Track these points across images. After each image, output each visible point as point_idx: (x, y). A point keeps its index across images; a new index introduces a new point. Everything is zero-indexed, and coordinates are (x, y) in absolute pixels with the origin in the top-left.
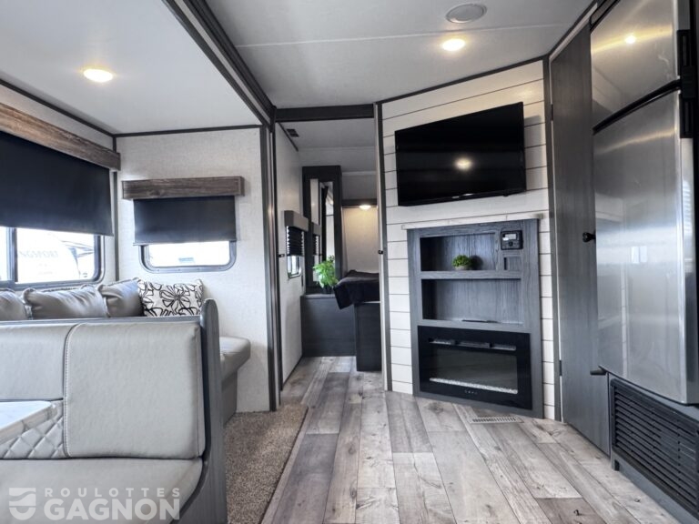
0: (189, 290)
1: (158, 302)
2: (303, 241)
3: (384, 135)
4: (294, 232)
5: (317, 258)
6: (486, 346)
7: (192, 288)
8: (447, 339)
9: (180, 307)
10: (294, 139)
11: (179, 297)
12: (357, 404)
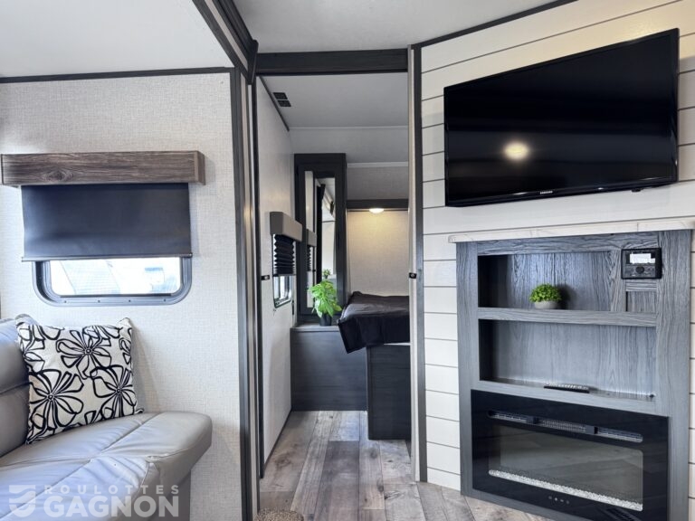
0: (109, 336)
1: (53, 361)
2: (294, 255)
3: (423, 97)
4: (283, 242)
5: (310, 275)
6: (588, 430)
7: (115, 333)
9: (92, 367)
10: (284, 109)
11: (90, 351)
12: (379, 512)
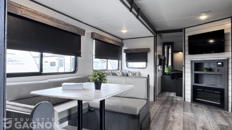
0: (137, 73)
1: (131, 75)
2: (162, 62)
3: (185, 36)
4: (160, 60)
5: (166, 66)
6: (212, 91)
8: (201, 89)
9: (135, 76)
10: (161, 36)
12: (175, 103)
